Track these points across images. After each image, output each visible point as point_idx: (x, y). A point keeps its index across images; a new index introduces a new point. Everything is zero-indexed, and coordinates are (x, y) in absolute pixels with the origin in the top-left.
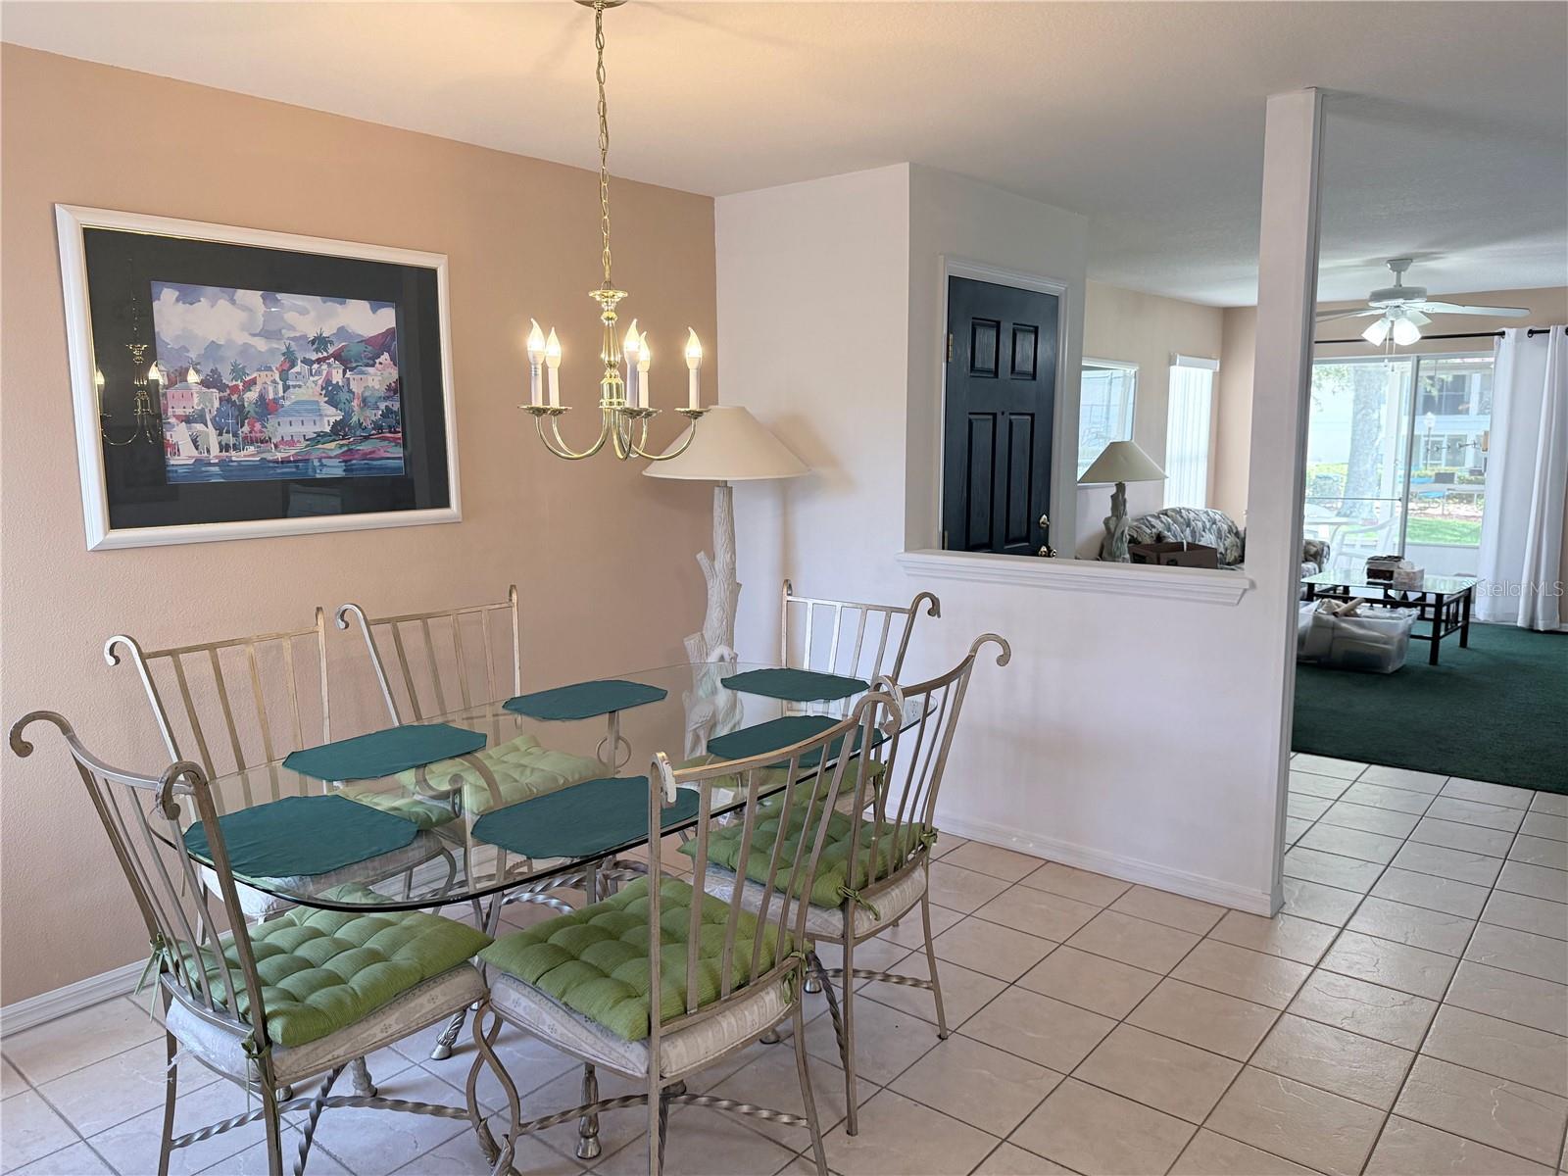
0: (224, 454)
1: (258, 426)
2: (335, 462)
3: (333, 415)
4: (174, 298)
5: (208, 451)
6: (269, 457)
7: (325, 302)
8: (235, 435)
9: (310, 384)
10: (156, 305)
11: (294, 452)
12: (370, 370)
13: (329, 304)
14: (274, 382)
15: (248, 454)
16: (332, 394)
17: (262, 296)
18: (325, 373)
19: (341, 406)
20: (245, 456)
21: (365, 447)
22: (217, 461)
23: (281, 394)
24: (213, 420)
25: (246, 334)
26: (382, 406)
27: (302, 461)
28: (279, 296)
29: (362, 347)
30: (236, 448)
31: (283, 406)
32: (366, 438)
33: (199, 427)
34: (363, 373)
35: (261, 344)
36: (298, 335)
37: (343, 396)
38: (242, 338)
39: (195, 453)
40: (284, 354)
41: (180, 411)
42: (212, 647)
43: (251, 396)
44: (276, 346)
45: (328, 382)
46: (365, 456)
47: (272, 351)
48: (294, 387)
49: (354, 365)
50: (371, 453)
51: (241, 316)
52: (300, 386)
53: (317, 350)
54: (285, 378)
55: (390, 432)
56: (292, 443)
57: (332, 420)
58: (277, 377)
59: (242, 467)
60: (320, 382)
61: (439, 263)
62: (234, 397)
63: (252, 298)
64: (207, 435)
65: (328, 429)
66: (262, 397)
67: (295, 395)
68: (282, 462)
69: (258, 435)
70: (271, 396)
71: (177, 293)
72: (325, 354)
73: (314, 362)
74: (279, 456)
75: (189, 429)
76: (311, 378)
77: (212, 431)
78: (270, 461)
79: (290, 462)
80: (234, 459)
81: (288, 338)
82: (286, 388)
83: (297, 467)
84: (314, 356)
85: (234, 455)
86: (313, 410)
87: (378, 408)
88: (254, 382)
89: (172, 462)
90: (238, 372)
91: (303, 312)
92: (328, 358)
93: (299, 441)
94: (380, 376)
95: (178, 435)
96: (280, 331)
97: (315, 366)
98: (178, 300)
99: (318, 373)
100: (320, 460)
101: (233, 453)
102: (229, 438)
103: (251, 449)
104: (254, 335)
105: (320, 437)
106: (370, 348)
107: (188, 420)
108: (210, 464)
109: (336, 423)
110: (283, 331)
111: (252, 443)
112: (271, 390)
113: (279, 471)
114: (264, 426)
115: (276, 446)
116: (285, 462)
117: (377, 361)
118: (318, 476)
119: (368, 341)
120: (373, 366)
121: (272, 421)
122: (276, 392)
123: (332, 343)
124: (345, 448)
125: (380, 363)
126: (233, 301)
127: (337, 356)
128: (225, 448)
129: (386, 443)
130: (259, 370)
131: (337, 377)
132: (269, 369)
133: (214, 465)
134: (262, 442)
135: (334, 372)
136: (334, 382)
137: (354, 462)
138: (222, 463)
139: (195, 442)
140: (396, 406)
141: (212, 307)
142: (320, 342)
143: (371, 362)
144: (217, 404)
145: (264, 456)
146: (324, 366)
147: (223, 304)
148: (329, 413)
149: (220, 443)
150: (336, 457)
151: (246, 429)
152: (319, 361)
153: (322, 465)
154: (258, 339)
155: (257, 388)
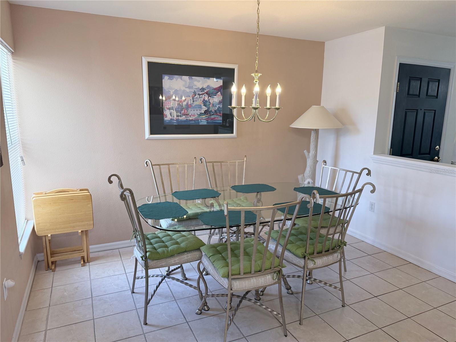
0: (177, 118)
1: (186, 111)
2: (205, 121)
3: (204, 108)
4: (168, 78)
5: (174, 117)
7: (204, 79)
8: (180, 113)
9: (199, 100)
10: (163, 80)
11: (194, 118)
12: (215, 97)
13: (205, 79)
14: (191, 100)
15: (183, 118)
16: (205, 103)
17: (189, 77)
18: (203, 97)
19: (207, 106)
20: (182, 118)
21: (213, 117)
22: (176, 119)
23: (192, 103)
24: (175, 109)
25: (184, 87)
26: (218, 106)
27: (196, 120)
28: (193, 77)
29: (213, 91)
30: (180, 116)
31: (192, 106)
32: (213, 115)
33: (172, 111)
34: (213, 97)
35: (188, 90)
36: (197, 87)
37: (208, 103)
38: (183, 88)
39: (171, 117)
40: (193, 93)
41: (168, 107)
42: (168, 164)
43: (185, 103)
44: (191, 90)
45: (204, 100)
46: (212, 119)
47: (190, 92)
48: (195, 101)
49: (211, 95)
50: (214, 118)
51: (183, 83)
52: (197, 101)
53: (202, 92)
54: (193, 99)
55: (219, 113)
56: (194, 115)
57: (204, 110)
58: (191, 98)
60: (202, 100)
61: (236, 67)
62: (181, 104)
63: (186, 78)
64: (174, 112)
65: (203, 112)
66: (187, 103)
67: (195, 103)
68: (191, 120)
69: (186, 113)
70: (190, 103)
71: (168, 77)
72: (204, 92)
73: (201, 95)
74: (191, 119)
75: (170, 111)
76: (200, 99)
78: (188, 120)
79: (193, 120)
80: (180, 119)
81: (195, 88)
82: (193, 101)
83: (195, 122)
84: (201, 93)
86: (200, 107)
87: (216, 107)
89: (165, 119)
90: (182, 97)
91: (199, 81)
92: (204, 93)
93: (196, 115)
94: (217, 99)
95: (167, 112)
96: (193, 86)
97: (201, 96)
98: (168, 79)
99: (202, 97)
100: (201, 120)
101: (179, 117)
103: (184, 117)
104: (186, 88)
105: (201, 114)
106: (215, 91)
107: (169, 109)
108: (174, 120)
109: (205, 110)
110: (194, 87)
111: (184, 115)
112: (190, 102)
113: (190, 122)
115: (190, 116)
116: (192, 120)
117: (217, 94)
118: (200, 124)
119: (215, 89)
120: (216, 96)
121: (190, 110)
122: (191, 102)
123: (205, 89)
124: (207, 117)
125: (218, 95)
126: (181, 79)
127: (207, 93)
128: (178, 116)
129: (218, 116)
130: (187, 97)
131: (206, 99)
132: (190, 96)
133: (175, 120)
134: (187, 115)
135: (206, 97)
136: (206, 100)
137: (209, 121)
138: (177, 120)
139: (171, 114)
140: (221, 106)
141: (176, 80)
142: (203, 89)
143: (215, 94)
144: (176, 105)
145: (187, 118)
146: (203, 96)
147: (179, 80)
148: (203, 108)
149: (177, 115)
150: (205, 119)
151: (183, 111)
152: (202, 94)
153: (201, 121)
154: (187, 89)
155: (186, 101)
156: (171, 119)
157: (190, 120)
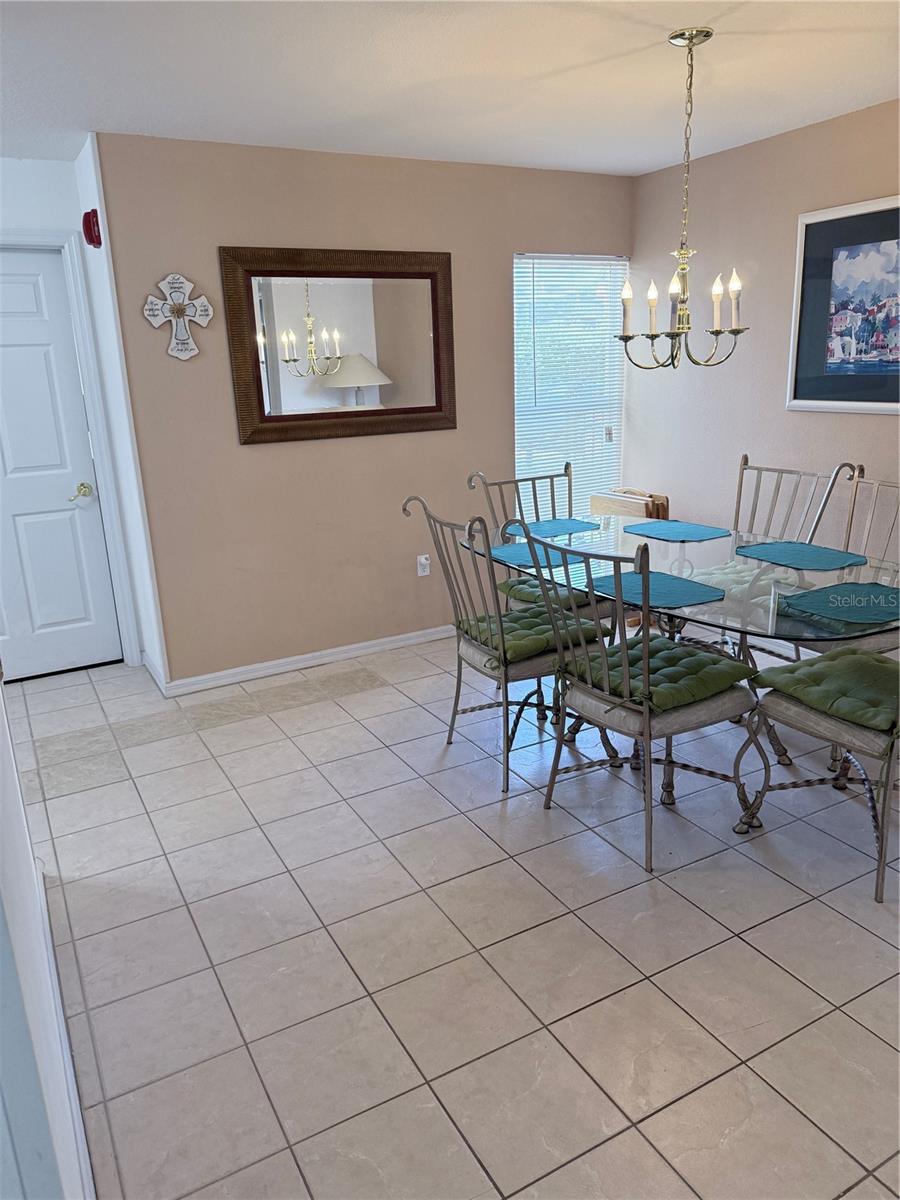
0: (858, 356)
1: (881, 337)
4: (845, 257)
5: (850, 354)
6: (884, 358)
8: (867, 344)
10: (835, 263)
14: (897, 304)
15: (873, 356)
20: (870, 358)
24: (856, 334)
25: (884, 273)
30: (866, 352)
33: (848, 338)
35: (892, 279)
38: (880, 276)
39: (842, 356)
41: (838, 329)
43: (881, 316)
51: (881, 260)
59: (868, 365)
62: (870, 318)
63: (890, 246)
64: (851, 343)
66: (887, 316)
69: (881, 343)
70: (893, 315)
71: (847, 253)
74: (891, 358)
75: (842, 340)
77: (854, 341)
78: (885, 362)
80: (863, 359)
85: (864, 357)
88: (884, 306)
89: (829, 361)
90: (875, 300)
95: (835, 344)
98: (847, 258)
101: (863, 355)
102: (863, 346)
103: (875, 353)
104: (888, 273)
107: (841, 334)
108: (849, 363)
111: (875, 349)
112: (894, 310)
114: (885, 337)
115: (890, 351)
116: (894, 362)
121: (892, 332)
122: (897, 312)
126: (878, 251)
128: (859, 352)
130: (889, 297)
132: (895, 295)
134: (882, 348)
138: (857, 362)
139: (843, 348)
141: (866, 257)
144: (859, 323)
145: (881, 357)
147: (873, 254)
149: (857, 349)
151: (874, 339)
154: (891, 275)
155: (885, 310)
156: (843, 361)
157: (888, 362)
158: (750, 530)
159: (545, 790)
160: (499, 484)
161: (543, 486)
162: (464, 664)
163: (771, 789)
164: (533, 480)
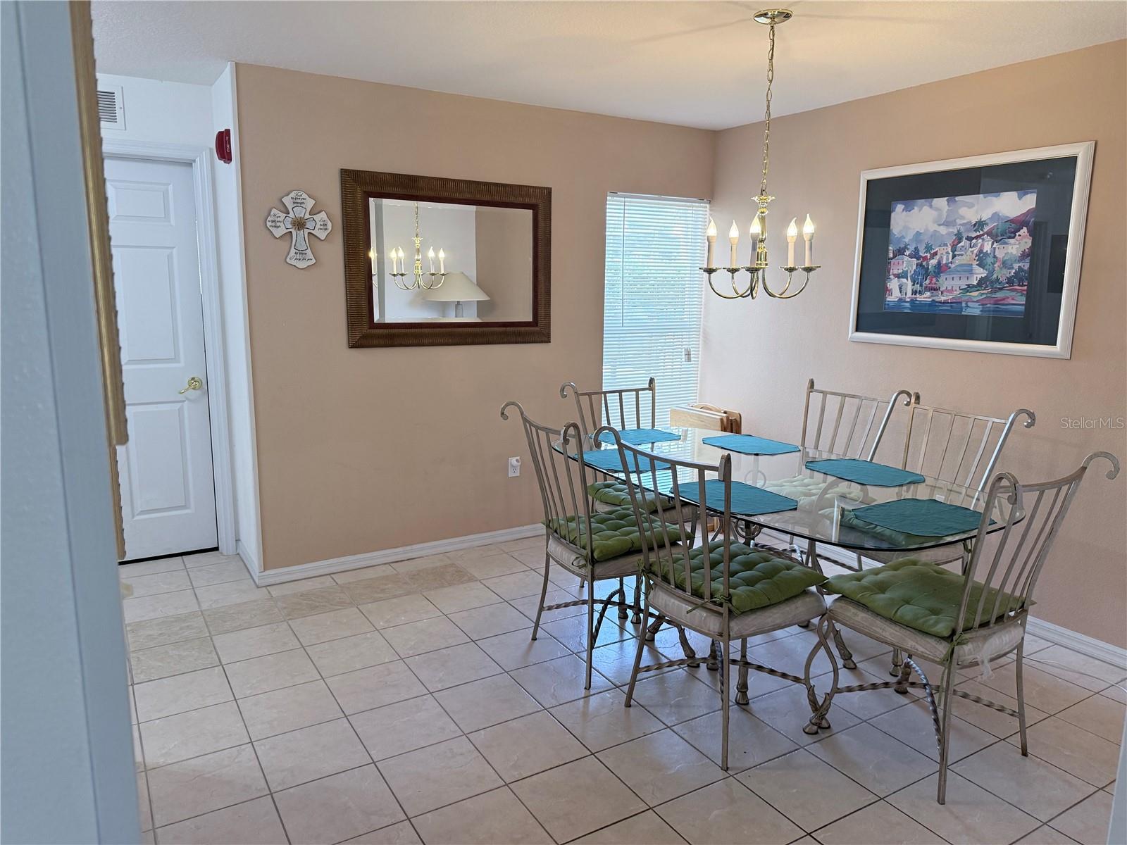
0: (914, 296)
1: (934, 280)
2: (976, 305)
3: (980, 273)
4: (902, 210)
5: (906, 295)
6: (937, 299)
7: (985, 197)
8: (921, 286)
9: (969, 253)
10: (893, 215)
11: (951, 297)
12: (1012, 241)
13: (990, 198)
14: (948, 253)
15: (926, 297)
16: (982, 259)
17: (947, 200)
18: (979, 245)
19: (987, 267)
20: (924, 298)
21: (999, 295)
22: (909, 300)
23: (950, 260)
24: (911, 276)
25: (936, 225)
26: (1016, 266)
27: (956, 303)
28: (957, 198)
29: (1008, 224)
30: (920, 293)
31: (950, 268)
32: (1001, 289)
33: (904, 280)
34: (1006, 243)
35: (943, 230)
36: (965, 221)
37: (990, 260)
38: (933, 227)
39: (899, 295)
40: (955, 235)
41: (895, 272)
42: (844, 396)
43: (933, 262)
44: (951, 230)
45: (981, 251)
46: (997, 302)
47: (949, 234)
48: (959, 255)
49: (1000, 238)
50: (1004, 299)
51: (934, 213)
52: (962, 255)
53: (976, 231)
54: (953, 251)
55: (1019, 285)
56: (951, 291)
57: (979, 276)
58: (949, 250)
59: (923, 304)
60: (975, 252)
61: (1081, 151)
62: (924, 263)
63: (941, 202)
64: (907, 284)
65: (975, 283)
66: (939, 263)
67: (958, 261)
68: (944, 303)
69: (933, 286)
70: (944, 262)
71: (903, 206)
72: (981, 233)
73: (973, 238)
74: (943, 299)
75: (899, 281)
76: (970, 249)
77: (909, 283)
78: (937, 302)
79: (948, 303)
80: (918, 299)
81: (960, 225)
82: (954, 257)
83: (951, 306)
84: (974, 235)
85: (919, 298)
86: (968, 270)
87: (1012, 268)
88: (936, 254)
89: (888, 299)
90: (928, 248)
91: (971, 206)
92: (983, 235)
93: (956, 290)
94: (1020, 244)
95: (893, 284)
96: (955, 220)
97: (974, 241)
98: (903, 210)
99: (975, 245)
100: (966, 304)
101: (918, 295)
102: (918, 287)
103: (928, 294)
104: (939, 225)
105: (970, 288)
106: (1013, 225)
107: (898, 276)
109: (982, 279)
110: (957, 221)
111: (929, 291)
112: (945, 258)
113: (940, 308)
114: (937, 281)
115: (942, 293)
116: (945, 303)
117: (1017, 234)
118: (963, 313)
119: (1012, 221)
120: (1014, 238)
121: (943, 277)
122: (948, 259)
123: (987, 224)
124: (985, 296)
125: (1020, 235)
126: (931, 206)
127: (989, 233)
128: (914, 292)
129: (1014, 293)
130: (940, 246)
131: (987, 248)
132: (946, 245)
133: (907, 302)
134: (935, 290)
135: (986, 244)
136: (985, 251)
137: (989, 305)
138: (913, 301)
139: (900, 288)
140: (1026, 266)
141: (920, 211)
142: (980, 225)
143: (1013, 235)
144: (914, 267)
145: (934, 298)
146: (980, 241)
147: (926, 208)
148: (977, 272)
149: (912, 290)
150: (977, 301)
151: (928, 282)
152: (977, 237)
153: (967, 306)
154: (942, 227)
155: (937, 257)
156: (901, 300)
157: (940, 302)
158: (816, 447)
159: (626, 689)
160: (589, 395)
161: (629, 398)
162: (552, 562)
163: (839, 691)
164: (620, 392)
